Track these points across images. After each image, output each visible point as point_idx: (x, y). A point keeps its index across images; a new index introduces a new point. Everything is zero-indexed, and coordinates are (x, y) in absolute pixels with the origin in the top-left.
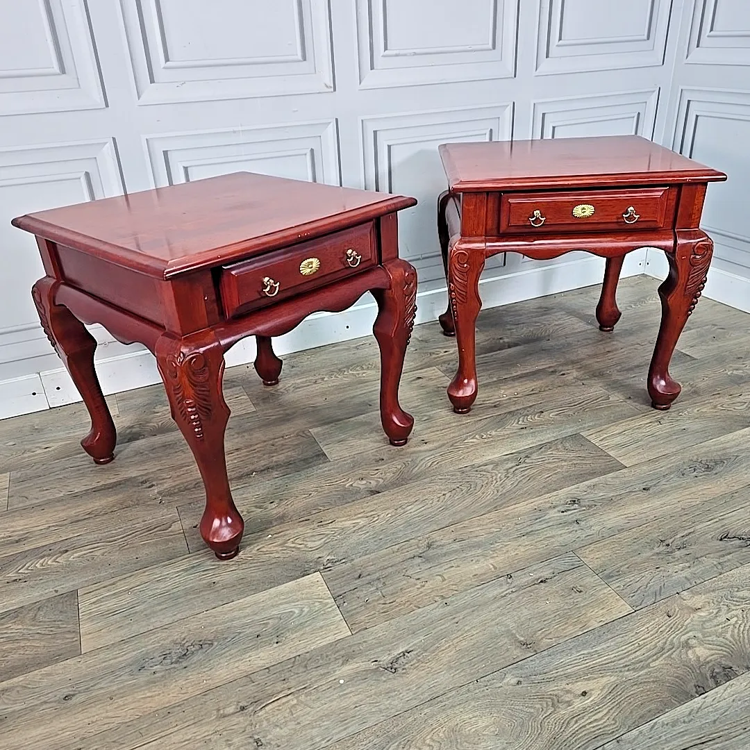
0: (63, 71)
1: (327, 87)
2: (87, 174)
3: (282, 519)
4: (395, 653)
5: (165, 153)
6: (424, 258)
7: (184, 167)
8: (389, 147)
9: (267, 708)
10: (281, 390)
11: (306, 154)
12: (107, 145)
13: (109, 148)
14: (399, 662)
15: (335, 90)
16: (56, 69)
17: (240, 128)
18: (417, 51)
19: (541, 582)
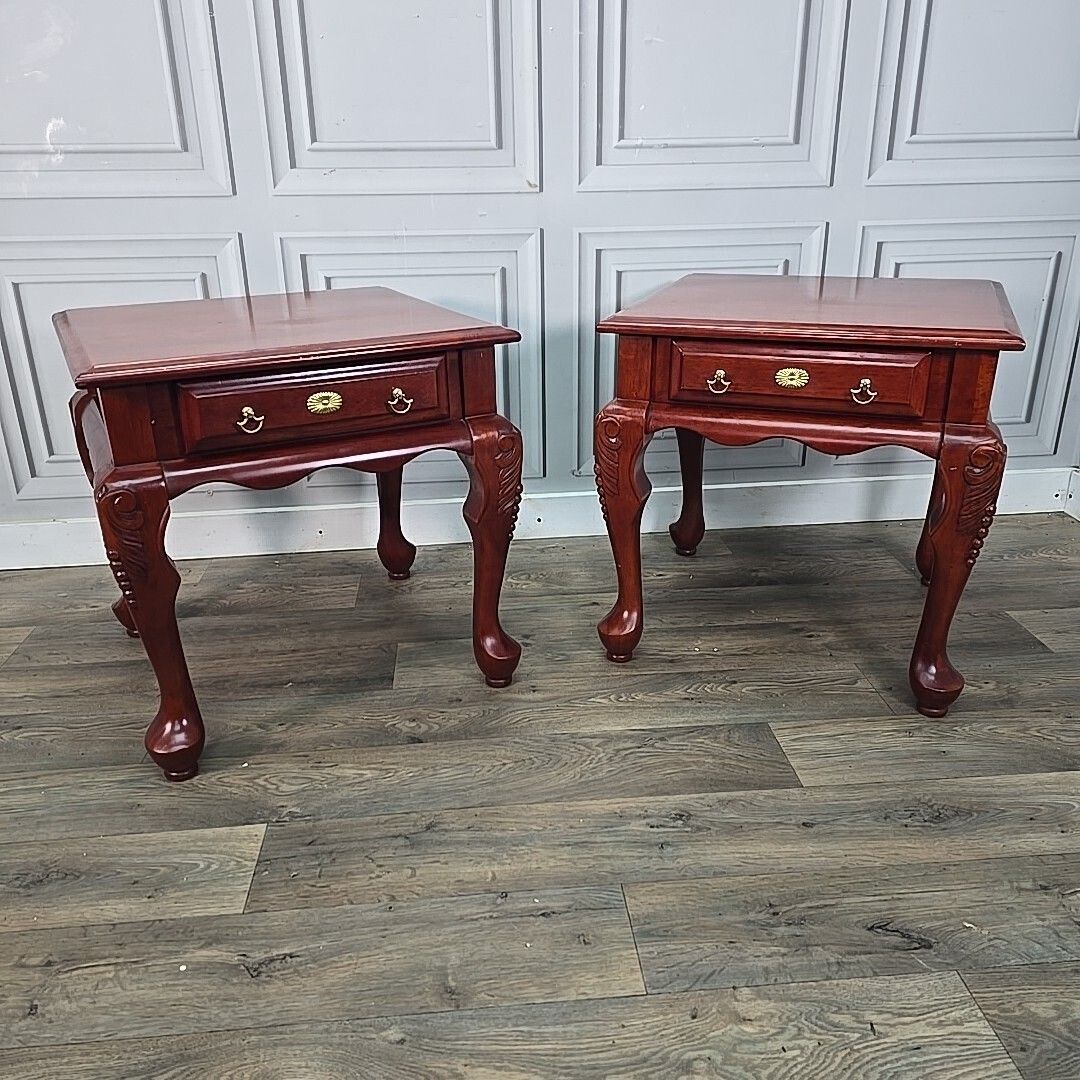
0: (185, 148)
1: (530, 185)
2: (204, 276)
3: (277, 747)
4: (275, 953)
5: (303, 257)
6: (665, 438)
7: (326, 278)
8: (619, 274)
9: (75, 973)
10: (404, 588)
11: (494, 275)
12: (231, 242)
13: (232, 246)
14: (272, 966)
15: (541, 190)
16: (178, 145)
17: (405, 233)
18: (669, 142)
19: (543, 915)
